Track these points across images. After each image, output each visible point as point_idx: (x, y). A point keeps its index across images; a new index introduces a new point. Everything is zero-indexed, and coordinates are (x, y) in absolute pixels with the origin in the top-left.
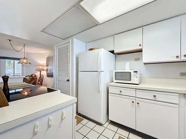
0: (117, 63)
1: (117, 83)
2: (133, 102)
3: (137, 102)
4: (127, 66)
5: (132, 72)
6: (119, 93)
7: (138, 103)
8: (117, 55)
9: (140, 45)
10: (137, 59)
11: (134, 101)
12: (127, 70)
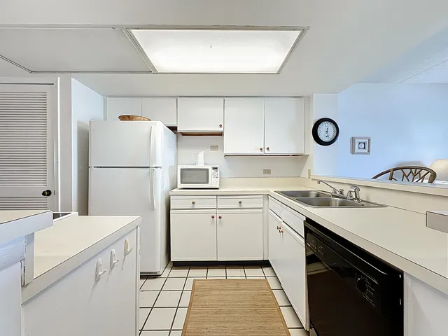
0: (180, 151)
1: (184, 189)
2: (213, 217)
3: (219, 215)
4: (200, 158)
5: (210, 168)
6: (190, 206)
7: (220, 218)
8: (181, 136)
9: (221, 126)
10: (214, 147)
11: (215, 215)
12: (201, 165)
